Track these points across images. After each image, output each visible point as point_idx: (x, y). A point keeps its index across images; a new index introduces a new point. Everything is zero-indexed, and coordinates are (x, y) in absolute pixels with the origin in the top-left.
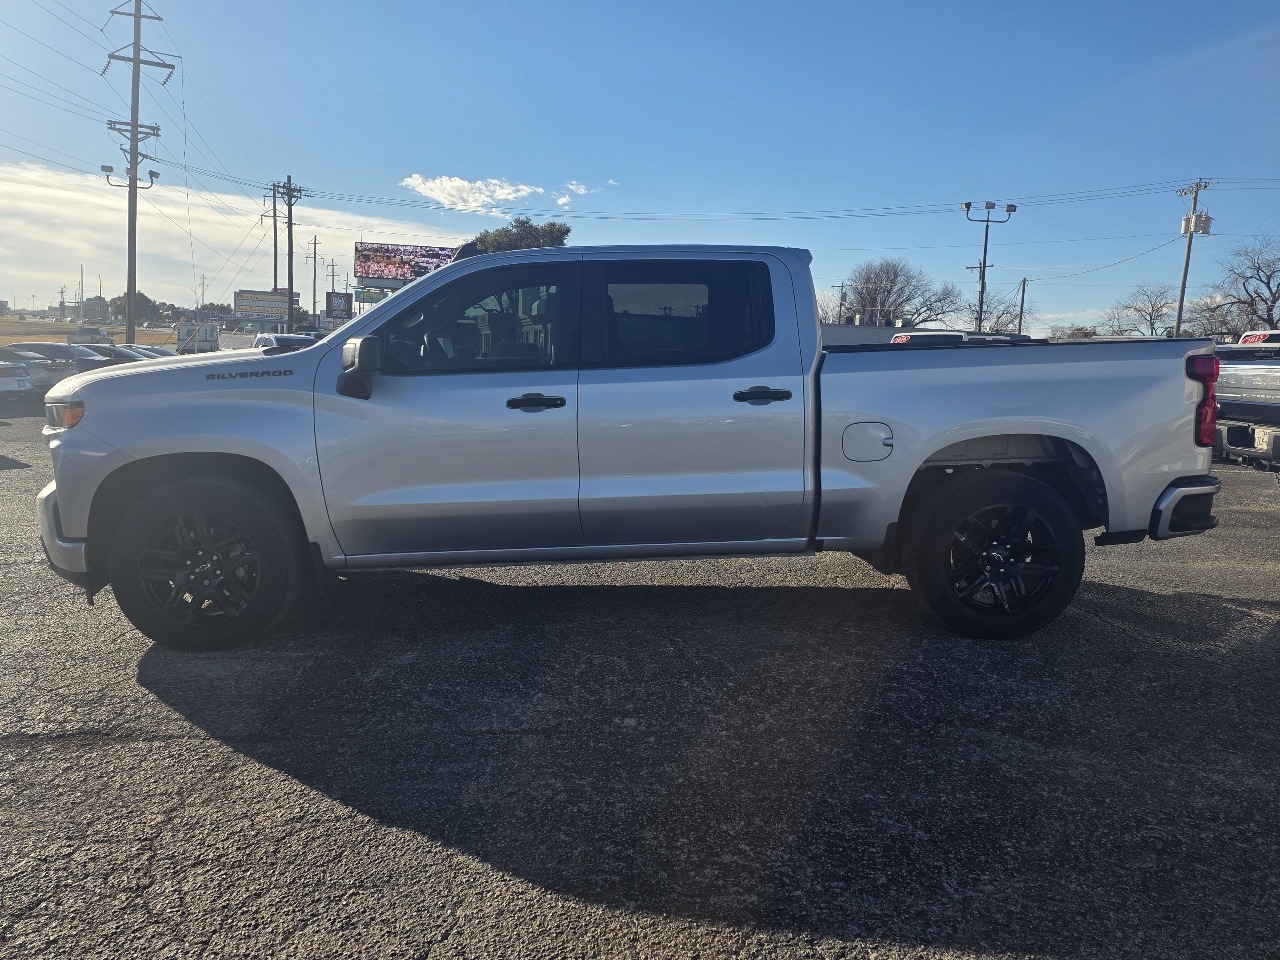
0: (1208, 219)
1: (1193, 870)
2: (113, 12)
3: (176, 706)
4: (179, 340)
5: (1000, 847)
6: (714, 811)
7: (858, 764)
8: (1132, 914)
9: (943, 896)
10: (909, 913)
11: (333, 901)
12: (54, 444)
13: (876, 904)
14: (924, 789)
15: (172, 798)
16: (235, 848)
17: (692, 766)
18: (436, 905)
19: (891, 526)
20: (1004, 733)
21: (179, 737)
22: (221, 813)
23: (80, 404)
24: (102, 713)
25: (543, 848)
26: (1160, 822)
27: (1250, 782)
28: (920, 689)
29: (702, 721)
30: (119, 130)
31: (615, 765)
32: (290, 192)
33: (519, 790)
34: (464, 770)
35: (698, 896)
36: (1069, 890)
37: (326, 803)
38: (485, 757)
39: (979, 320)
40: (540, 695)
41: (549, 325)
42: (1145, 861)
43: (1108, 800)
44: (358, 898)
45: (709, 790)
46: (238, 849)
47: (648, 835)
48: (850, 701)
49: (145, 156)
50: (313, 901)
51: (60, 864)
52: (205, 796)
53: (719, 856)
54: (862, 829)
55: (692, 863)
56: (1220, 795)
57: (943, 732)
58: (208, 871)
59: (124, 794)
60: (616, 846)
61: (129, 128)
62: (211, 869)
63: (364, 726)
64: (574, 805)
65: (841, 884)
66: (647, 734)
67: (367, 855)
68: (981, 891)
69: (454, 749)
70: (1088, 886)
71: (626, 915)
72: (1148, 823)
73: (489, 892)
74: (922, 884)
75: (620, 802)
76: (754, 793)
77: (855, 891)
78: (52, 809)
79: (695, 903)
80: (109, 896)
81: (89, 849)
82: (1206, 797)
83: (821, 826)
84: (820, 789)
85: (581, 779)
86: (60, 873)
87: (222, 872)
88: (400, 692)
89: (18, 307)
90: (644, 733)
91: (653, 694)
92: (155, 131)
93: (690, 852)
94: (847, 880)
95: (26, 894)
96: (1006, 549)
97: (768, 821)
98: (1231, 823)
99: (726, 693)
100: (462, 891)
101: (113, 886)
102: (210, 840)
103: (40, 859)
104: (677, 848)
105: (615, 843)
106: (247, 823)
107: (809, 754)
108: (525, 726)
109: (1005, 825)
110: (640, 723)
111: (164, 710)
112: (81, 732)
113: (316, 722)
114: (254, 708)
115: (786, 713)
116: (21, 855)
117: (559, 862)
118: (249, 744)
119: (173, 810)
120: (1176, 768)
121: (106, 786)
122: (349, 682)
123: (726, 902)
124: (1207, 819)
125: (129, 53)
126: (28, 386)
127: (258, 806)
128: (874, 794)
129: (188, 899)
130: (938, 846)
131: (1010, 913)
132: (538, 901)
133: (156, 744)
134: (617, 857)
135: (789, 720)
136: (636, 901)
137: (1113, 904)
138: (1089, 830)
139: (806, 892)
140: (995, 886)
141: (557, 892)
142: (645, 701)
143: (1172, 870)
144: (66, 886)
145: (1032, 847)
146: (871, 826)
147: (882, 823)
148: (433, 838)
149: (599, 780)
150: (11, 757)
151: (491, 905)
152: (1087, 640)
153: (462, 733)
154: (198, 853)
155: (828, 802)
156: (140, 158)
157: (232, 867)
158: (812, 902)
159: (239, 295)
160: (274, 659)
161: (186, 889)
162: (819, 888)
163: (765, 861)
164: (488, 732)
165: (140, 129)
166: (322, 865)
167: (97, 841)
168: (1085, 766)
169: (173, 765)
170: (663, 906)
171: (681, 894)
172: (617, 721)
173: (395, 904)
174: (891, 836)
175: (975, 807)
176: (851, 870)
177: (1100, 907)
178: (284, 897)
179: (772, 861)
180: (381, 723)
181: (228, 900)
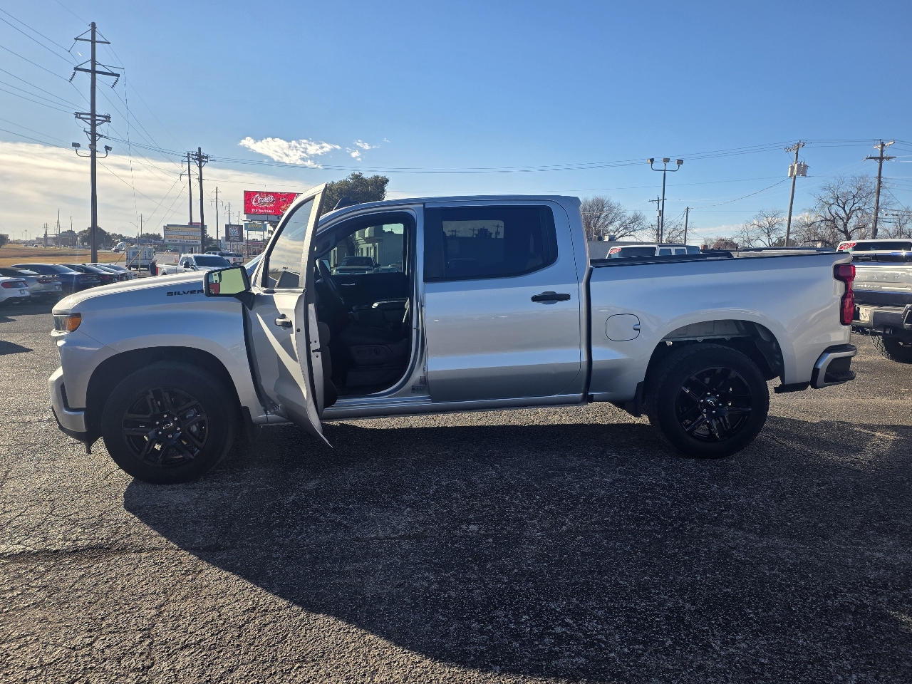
0: (806, 166)
1: (879, 626)
2: (76, 39)
3: (154, 526)
4: (127, 259)
5: (745, 614)
6: (543, 594)
7: (635, 554)
8: (845, 662)
9: (713, 653)
10: (692, 667)
11: (285, 673)
12: (61, 343)
13: (668, 661)
14: (684, 571)
15: (160, 597)
16: (209, 634)
17: (522, 560)
18: (359, 674)
19: (639, 384)
20: (730, 527)
21: (159, 549)
22: (196, 607)
23: (78, 315)
24: (104, 533)
25: (428, 627)
26: (849, 591)
27: (902, 558)
28: (667, 496)
29: (523, 525)
30: (82, 118)
31: (468, 561)
32: (200, 158)
33: (405, 582)
34: (364, 568)
35: (544, 660)
36: (799, 645)
37: (270, 597)
38: (377, 557)
39: (659, 235)
40: (408, 509)
41: (377, 244)
42: (845, 621)
43: (810, 575)
44: (302, 670)
45: (537, 578)
46: (212, 635)
47: (500, 613)
48: (621, 507)
49: (101, 136)
50: (271, 674)
51: (85, 651)
52: (183, 594)
53: (553, 629)
54: (648, 603)
55: (535, 635)
56: (884, 568)
57: (689, 528)
58: (192, 653)
59: (125, 594)
60: (479, 623)
61: (89, 117)
62: (195, 652)
63: (289, 537)
64: (445, 593)
65: (641, 647)
66: (487, 536)
67: (305, 636)
68: (738, 648)
69: (355, 551)
70: (811, 642)
71: (495, 677)
72: (841, 591)
73: (395, 662)
74: (697, 645)
75: (476, 589)
76: (568, 579)
77: (651, 652)
78: (75, 608)
79: (542, 666)
80: (124, 675)
81: (105, 639)
82: (876, 570)
83: (619, 602)
84: (613, 574)
85: (447, 572)
86: (86, 659)
87: (203, 654)
88: (311, 511)
89: (16, 239)
90: (484, 535)
91: (486, 506)
92: (107, 118)
93: (532, 626)
94: (644, 643)
95: (63, 676)
96: (717, 397)
97: (582, 600)
98: (896, 589)
99: (536, 504)
100: (376, 661)
101: (125, 668)
102: (191, 629)
103: (70, 648)
104: (522, 623)
105: (479, 622)
106: (215, 614)
107: (600, 548)
108: (401, 533)
109: (745, 597)
110: (480, 528)
111: (148, 530)
112: (89, 548)
113: (255, 534)
114: (210, 525)
115: (580, 517)
116: (56, 645)
117: (441, 638)
118: (208, 553)
119: (161, 606)
120: (850, 549)
121: (111, 588)
122: (274, 504)
123: (564, 664)
124: (880, 587)
125: (88, 66)
126: (27, 294)
127: (223, 600)
128: (651, 577)
129: (181, 676)
130: (702, 615)
131: (762, 664)
132: (431, 668)
133: (144, 555)
134: (481, 631)
135: (581, 523)
136: (500, 665)
137: (830, 654)
138: (802, 598)
139: (618, 653)
140: (748, 644)
141: (444, 660)
142: (481, 512)
143: (865, 626)
144: (91, 668)
145: (767, 612)
146: (654, 601)
147: (661, 598)
148: (349, 622)
149: (459, 573)
150: (42, 569)
151: (398, 673)
152: (772, 457)
153: (358, 540)
154: (184, 639)
155: (621, 584)
156: (97, 138)
157: (210, 649)
158: (624, 662)
159: (167, 228)
160: (219, 488)
161: (178, 667)
162: (626, 650)
163: (586, 631)
164: (376, 538)
165: (97, 118)
166: (274, 645)
167: (110, 632)
168: (789, 550)
169: (158, 571)
170: (520, 669)
171: (531, 659)
172: (464, 527)
173: (330, 674)
174: (669, 609)
175: (722, 584)
176: (645, 636)
177: (823, 657)
178: (250, 672)
179: (590, 630)
180: (301, 533)
181: (210, 675)
